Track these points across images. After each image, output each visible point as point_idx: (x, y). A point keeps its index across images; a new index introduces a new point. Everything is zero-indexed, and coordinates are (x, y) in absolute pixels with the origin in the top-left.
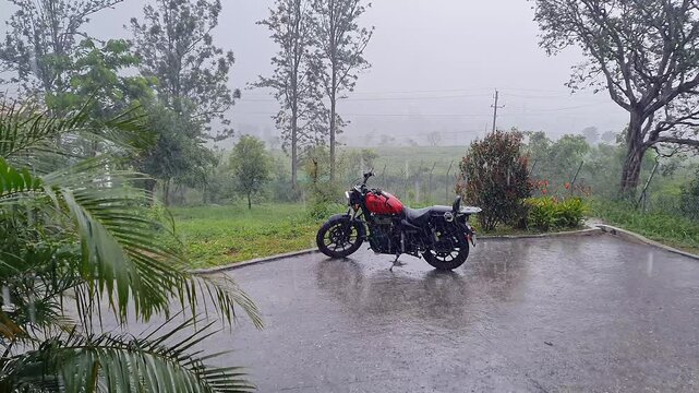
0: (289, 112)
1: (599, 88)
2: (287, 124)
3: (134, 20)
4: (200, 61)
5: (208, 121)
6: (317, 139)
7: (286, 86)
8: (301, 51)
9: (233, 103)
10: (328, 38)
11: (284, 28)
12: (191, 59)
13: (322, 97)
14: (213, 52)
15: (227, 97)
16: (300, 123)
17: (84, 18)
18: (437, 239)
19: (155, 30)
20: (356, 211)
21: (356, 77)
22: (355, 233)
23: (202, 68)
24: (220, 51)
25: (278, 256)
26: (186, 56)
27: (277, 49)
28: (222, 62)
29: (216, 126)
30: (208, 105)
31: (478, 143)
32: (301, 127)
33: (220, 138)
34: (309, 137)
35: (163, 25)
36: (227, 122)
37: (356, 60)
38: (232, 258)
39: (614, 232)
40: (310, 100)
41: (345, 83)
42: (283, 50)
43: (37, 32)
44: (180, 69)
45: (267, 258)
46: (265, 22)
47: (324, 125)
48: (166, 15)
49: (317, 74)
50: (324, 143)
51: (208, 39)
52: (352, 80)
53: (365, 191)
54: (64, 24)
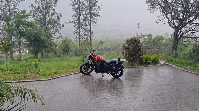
0: (78, 30)
1: (165, 22)
2: (77, 34)
3: (32, 5)
4: (52, 16)
5: (55, 33)
6: (86, 38)
7: (77, 23)
8: (81, 13)
9: (62, 28)
10: (89, 9)
11: (76, 6)
12: (49, 16)
13: (87, 26)
14: (55, 14)
15: (60, 27)
16: (81, 33)
17: (17, 4)
18: (114, 69)
19: (39, 8)
20: (91, 61)
21: (97, 20)
22: (91, 67)
23: (52, 18)
24: (57, 14)
25: (68, 74)
26: (48, 15)
27: (74, 12)
28: (58, 16)
29: (57, 35)
30: (55, 29)
31: (128, 40)
32: (81, 35)
33: (58, 38)
34: (84, 38)
35: (41, 6)
36: (60, 34)
37: (97, 15)
38: (55, 75)
39: (167, 65)
40: (84, 27)
41: (94, 22)
42: (76, 12)
43: (4, 9)
44: (46, 18)
45: (65, 75)
46: (70, 5)
47: (88, 34)
48: (41, 3)
49: (86, 20)
50: (88, 39)
51: (54, 10)
52: (96, 21)
53: (93, 55)
54: (12, 6)
